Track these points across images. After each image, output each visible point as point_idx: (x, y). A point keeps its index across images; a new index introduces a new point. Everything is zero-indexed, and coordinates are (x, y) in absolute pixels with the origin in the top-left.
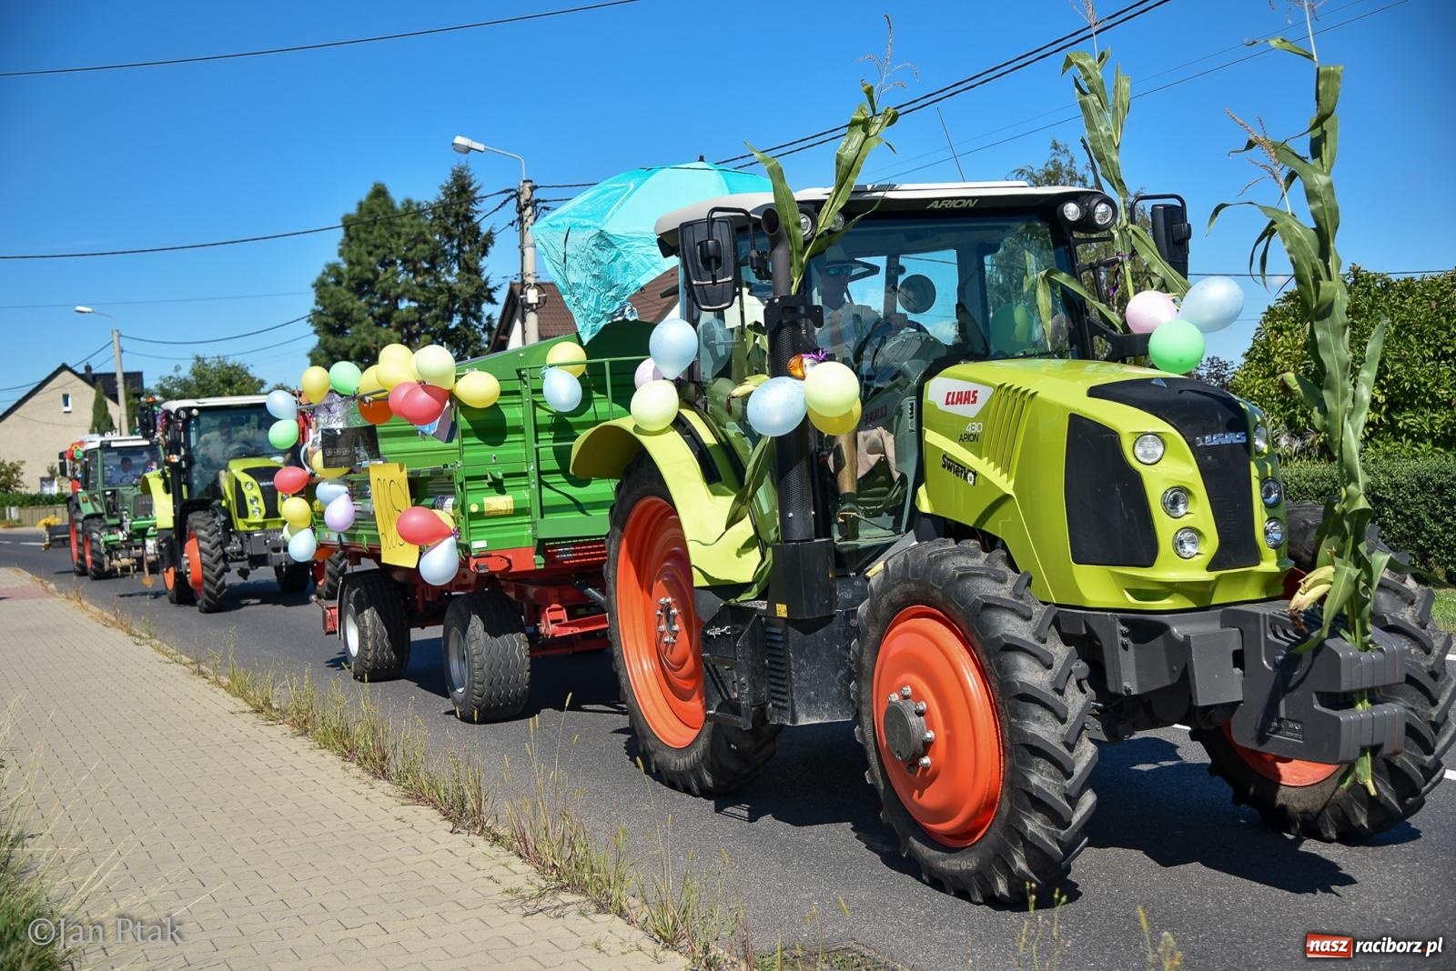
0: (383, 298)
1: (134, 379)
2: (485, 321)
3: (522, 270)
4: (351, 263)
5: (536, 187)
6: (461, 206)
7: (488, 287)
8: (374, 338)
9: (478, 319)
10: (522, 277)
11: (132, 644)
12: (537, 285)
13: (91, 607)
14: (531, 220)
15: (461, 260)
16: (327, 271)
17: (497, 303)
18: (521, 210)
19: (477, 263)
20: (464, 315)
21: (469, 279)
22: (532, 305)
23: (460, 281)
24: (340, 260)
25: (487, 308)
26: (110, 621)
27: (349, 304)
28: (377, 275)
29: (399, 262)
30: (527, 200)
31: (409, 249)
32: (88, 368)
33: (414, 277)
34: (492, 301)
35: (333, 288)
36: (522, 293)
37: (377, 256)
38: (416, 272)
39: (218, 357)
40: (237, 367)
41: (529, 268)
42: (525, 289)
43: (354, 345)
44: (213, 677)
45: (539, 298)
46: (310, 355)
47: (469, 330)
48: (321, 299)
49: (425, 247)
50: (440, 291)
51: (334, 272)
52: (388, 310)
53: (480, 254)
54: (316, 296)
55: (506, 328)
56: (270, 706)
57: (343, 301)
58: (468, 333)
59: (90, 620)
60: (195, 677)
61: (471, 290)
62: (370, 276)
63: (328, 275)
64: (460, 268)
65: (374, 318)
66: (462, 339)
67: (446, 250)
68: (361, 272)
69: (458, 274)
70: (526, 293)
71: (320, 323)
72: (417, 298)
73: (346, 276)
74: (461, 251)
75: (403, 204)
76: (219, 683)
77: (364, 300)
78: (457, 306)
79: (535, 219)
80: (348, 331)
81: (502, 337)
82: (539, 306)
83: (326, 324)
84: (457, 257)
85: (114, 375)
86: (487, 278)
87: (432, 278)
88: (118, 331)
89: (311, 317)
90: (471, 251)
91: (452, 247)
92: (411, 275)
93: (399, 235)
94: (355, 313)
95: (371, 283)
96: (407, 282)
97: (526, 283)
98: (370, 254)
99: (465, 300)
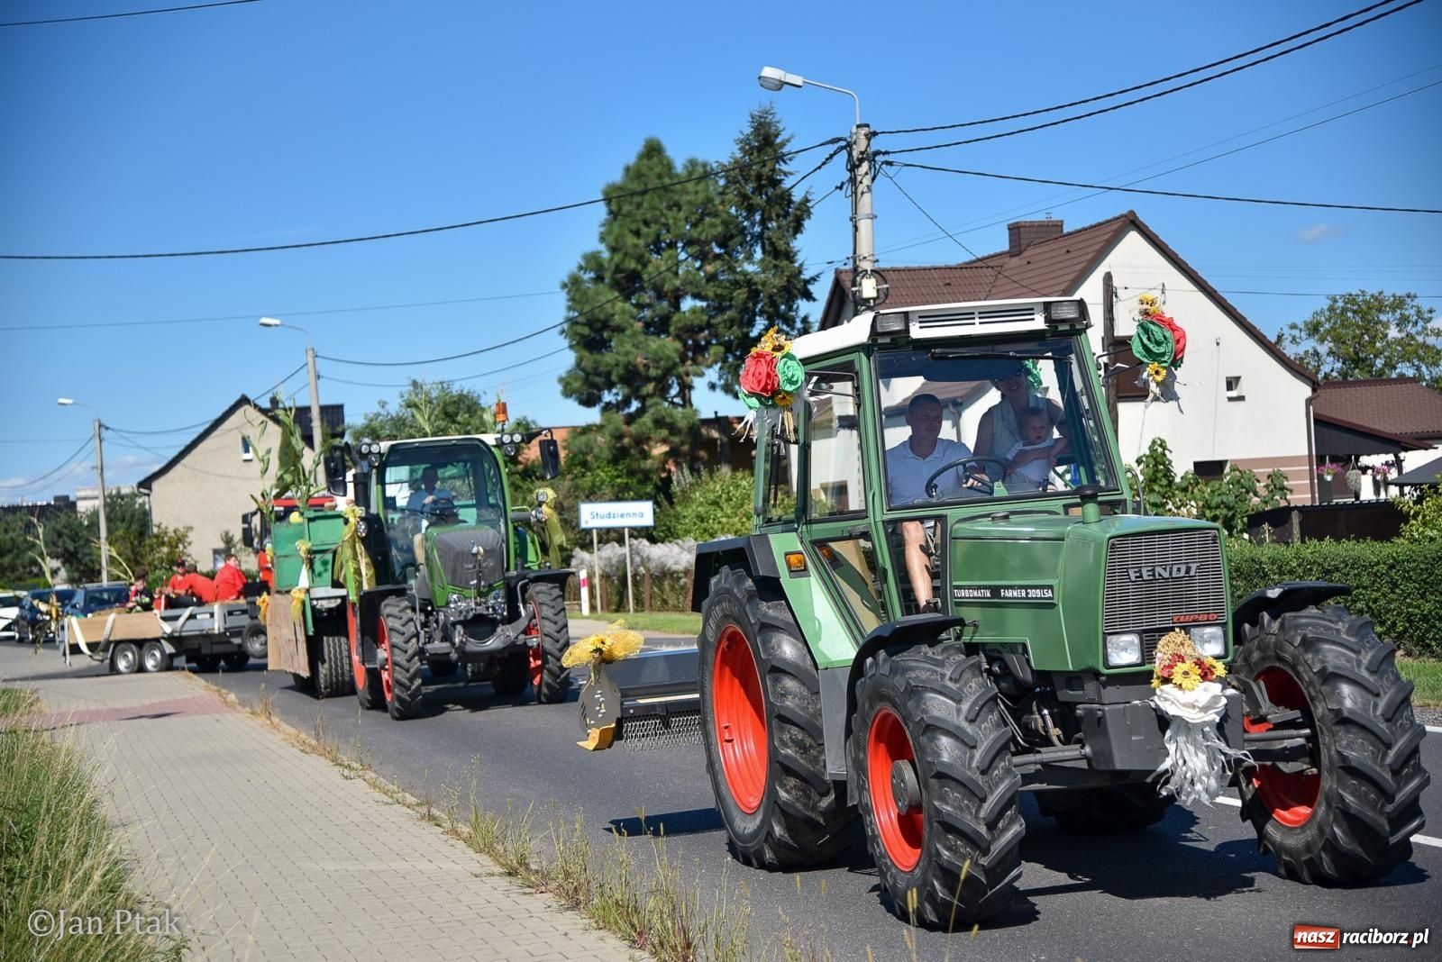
0: (658, 296)
1: (333, 414)
3: (855, 252)
4: (614, 250)
5: (875, 134)
6: (764, 166)
7: (802, 277)
8: (643, 351)
10: (855, 262)
11: (339, 777)
12: (876, 272)
13: (284, 726)
14: (867, 181)
15: (766, 240)
16: (583, 264)
17: (814, 300)
18: (853, 168)
19: (788, 244)
20: (771, 319)
21: (776, 267)
22: (867, 300)
23: (764, 270)
24: (602, 247)
25: (803, 307)
26: (310, 745)
28: (646, 264)
29: (680, 244)
30: (862, 153)
31: (694, 226)
32: (274, 402)
33: (702, 266)
34: (808, 296)
35: (591, 286)
36: (854, 285)
38: (703, 257)
39: (442, 383)
40: (466, 396)
41: (864, 249)
42: (858, 278)
44: (447, 825)
45: (878, 291)
46: (561, 380)
48: (574, 302)
49: (718, 223)
50: (736, 285)
51: (593, 262)
52: (666, 312)
53: (792, 231)
54: (569, 299)
56: (527, 866)
57: (601, 303)
59: (283, 744)
60: (424, 824)
61: (779, 282)
62: (637, 265)
63: (585, 269)
64: (764, 252)
65: (645, 325)
67: (745, 228)
68: (624, 261)
69: (762, 261)
70: (860, 285)
71: (575, 334)
72: (705, 295)
73: (609, 268)
74: (765, 227)
75: (685, 167)
76: (455, 832)
77: (630, 301)
78: (759, 306)
79: (873, 179)
80: (612, 344)
83: (582, 336)
84: (760, 236)
85: (307, 409)
86: (801, 265)
87: (726, 267)
88: (313, 349)
89: (566, 326)
90: (779, 227)
91: (754, 223)
92: (697, 263)
93: (678, 206)
94: (618, 318)
95: (640, 276)
96: (691, 274)
97: (860, 270)
98: (637, 234)
99: (771, 297)
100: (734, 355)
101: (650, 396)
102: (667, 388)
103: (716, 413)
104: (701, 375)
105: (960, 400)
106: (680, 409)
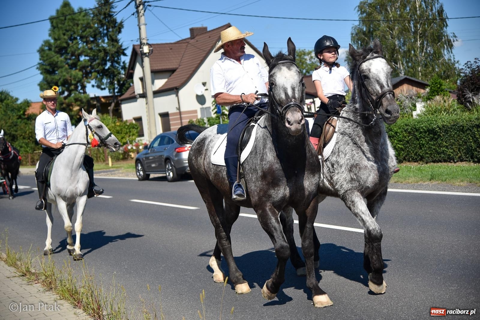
0: (72, 55)
2: (122, 64)
3: (140, 36)
4: (55, 40)
6: (106, 10)
7: (122, 48)
8: (69, 75)
9: (118, 63)
10: (140, 40)
12: (148, 44)
14: (142, 12)
15: (108, 35)
16: (44, 44)
17: (127, 56)
18: (137, 7)
19: (116, 37)
20: (112, 63)
21: (113, 45)
22: (146, 53)
23: (109, 46)
24: (50, 38)
25: (123, 58)
27: (55, 59)
28: (68, 45)
29: (78, 38)
30: (140, 2)
31: (83, 31)
33: (87, 45)
34: (125, 55)
35: (47, 52)
36: (141, 48)
37: (68, 35)
38: (87, 42)
41: (143, 35)
42: (142, 46)
43: (60, 79)
45: (149, 50)
46: (39, 85)
47: (115, 69)
48: (42, 57)
49: (91, 30)
50: (100, 51)
51: (47, 44)
52: (74, 61)
53: (117, 32)
54: (40, 56)
55: (132, 67)
56: (30, 272)
57: (52, 57)
58: (115, 71)
61: (114, 50)
62: (65, 45)
63: (45, 46)
64: (108, 39)
65: (69, 65)
66: (111, 73)
67: (101, 31)
68: (60, 43)
69: (108, 42)
70: (143, 48)
71: (43, 69)
72: (89, 55)
73: (53, 46)
74: (108, 31)
75: (78, 10)
77: (63, 57)
78: (108, 58)
79: (145, 11)
80: (57, 72)
81: (131, 71)
82: (150, 54)
83: (45, 69)
84: (106, 34)
86: (122, 44)
87: (95, 45)
89: (38, 66)
90: (113, 31)
91: (104, 30)
92: (85, 44)
93: (77, 25)
94: (59, 63)
95: (65, 48)
96: (83, 47)
97: (142, 43)
98: (64, 34)
99: (112, 55)
100: (100, 76)
101: (72, 90)
102: (76, 87)
103: (95, 95)
104: (89, 82)
105: (178, 87)
106: (82, 94)
